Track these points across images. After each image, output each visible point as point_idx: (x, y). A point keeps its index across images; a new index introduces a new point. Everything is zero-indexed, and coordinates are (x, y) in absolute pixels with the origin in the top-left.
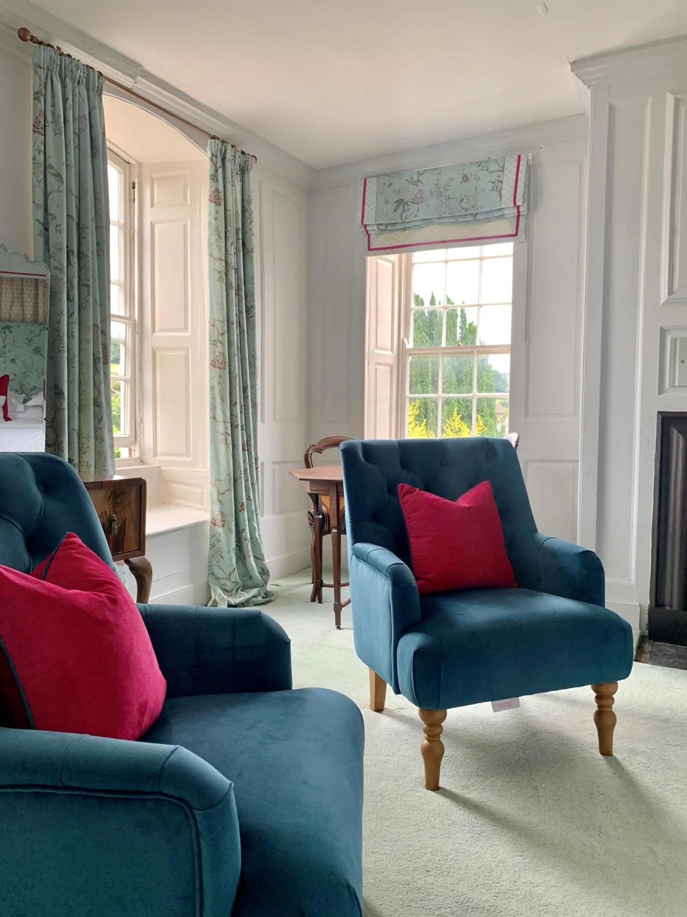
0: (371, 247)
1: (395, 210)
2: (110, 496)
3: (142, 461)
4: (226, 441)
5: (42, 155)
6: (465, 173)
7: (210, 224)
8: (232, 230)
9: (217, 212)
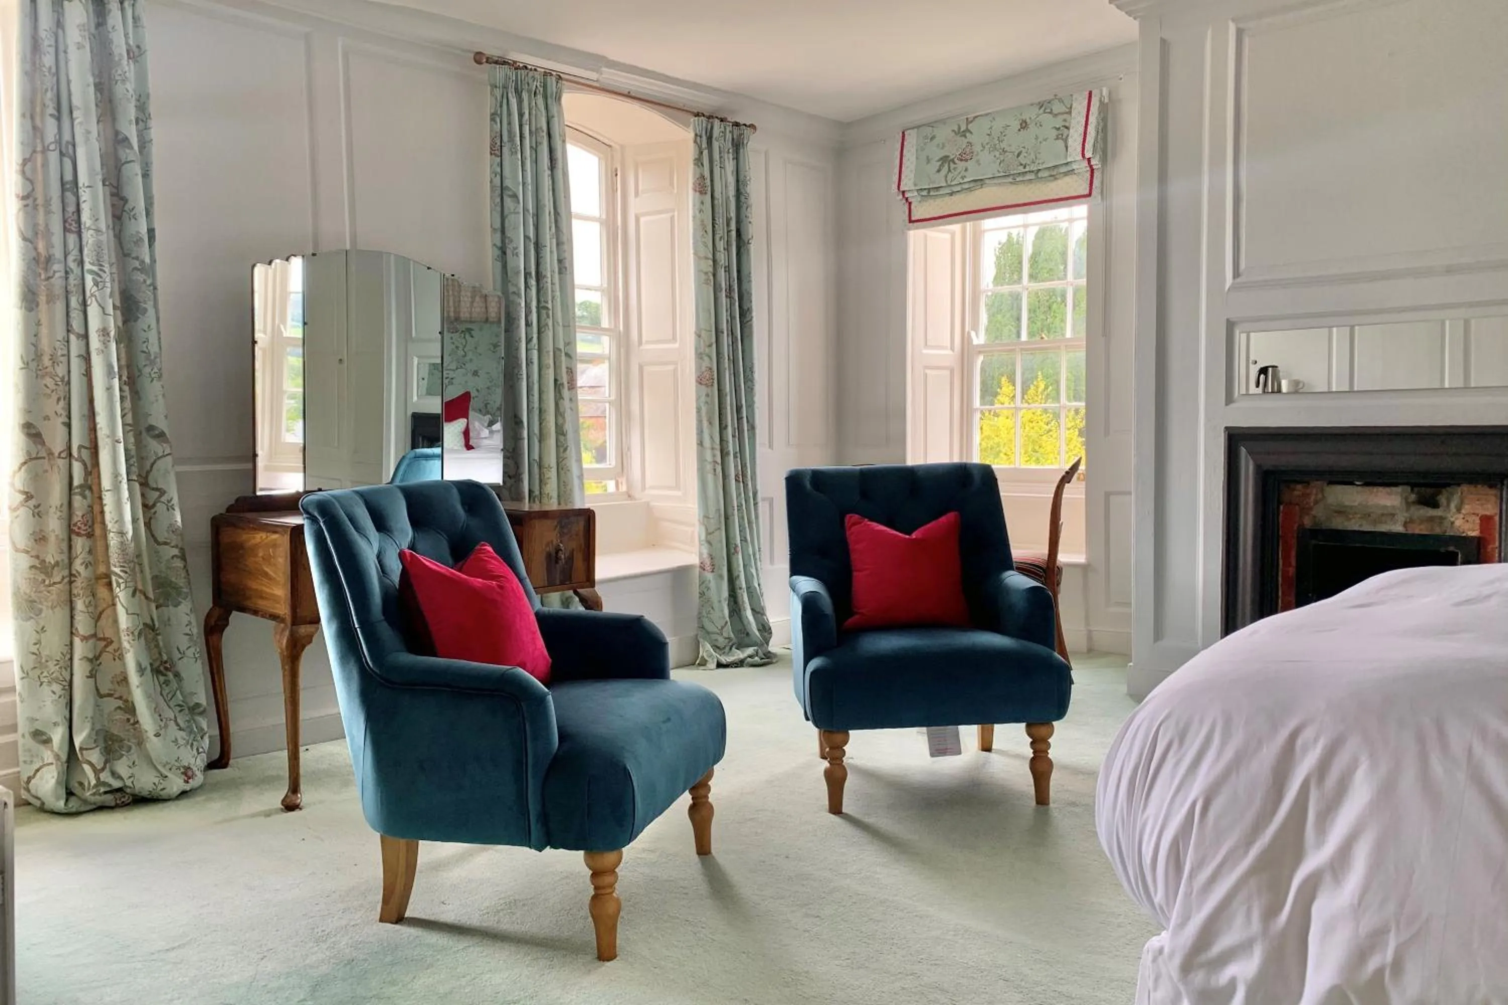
0: (913, 219)
1: (939, 171)
2: (556, 526)
3: (629, 496)
4: (715, 470)
5: (498, 177)
6: (1024, 118)
7: (694, 217)
8: (720, 221)
9: (702, 203)
